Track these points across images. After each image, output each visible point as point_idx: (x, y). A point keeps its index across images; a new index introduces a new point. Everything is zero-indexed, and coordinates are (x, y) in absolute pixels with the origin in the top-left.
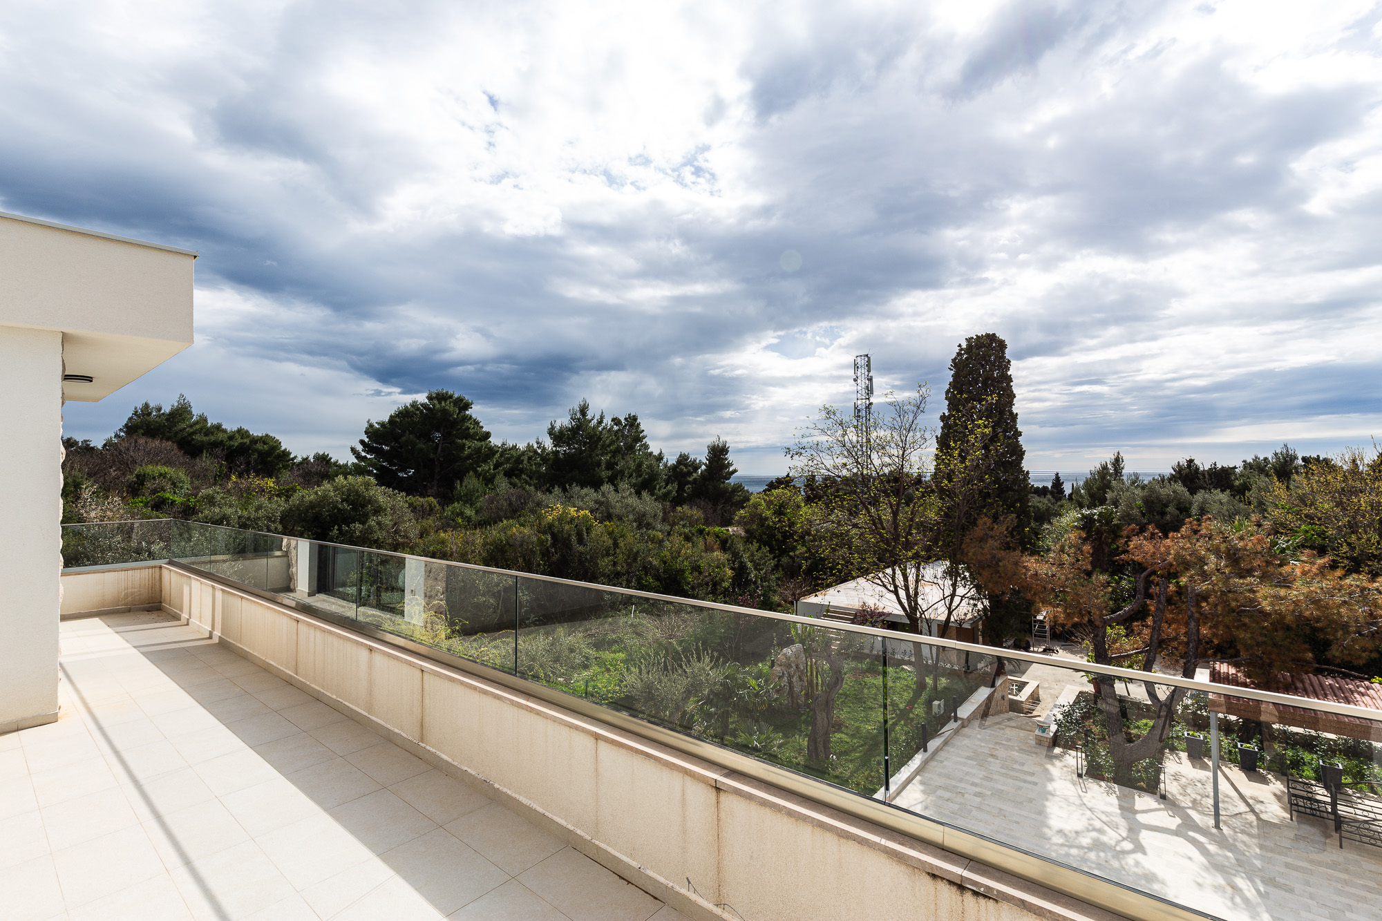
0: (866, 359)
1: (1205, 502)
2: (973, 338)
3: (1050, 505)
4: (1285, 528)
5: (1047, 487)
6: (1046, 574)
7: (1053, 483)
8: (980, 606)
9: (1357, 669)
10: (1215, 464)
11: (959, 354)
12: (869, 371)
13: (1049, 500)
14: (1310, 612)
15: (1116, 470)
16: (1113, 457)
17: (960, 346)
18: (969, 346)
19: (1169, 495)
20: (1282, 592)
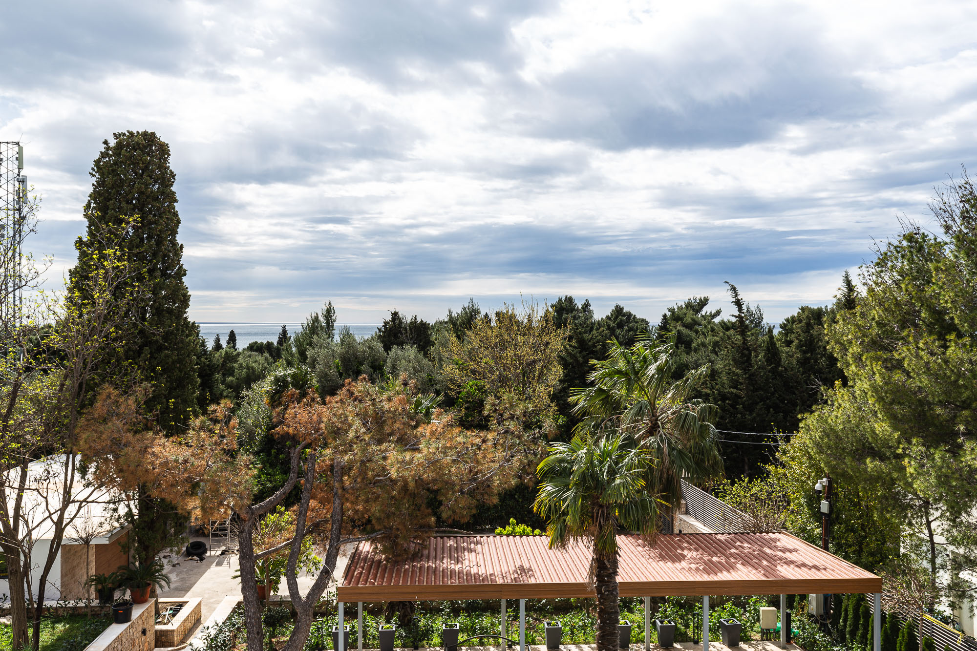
0: (16, 149)
1: (397, 358)
2: (124, 134)
3: (266, 365)
4: (454, 384)
5: (272, 344)
6: (176, 461)
7: (279, 338)
8: (122, 510)
9: (461, 527)
10: (416, 318)
11: (104, 155)
12: (20, 168)
13: (266, 359)
14: (428, 476)
15: (328, 323)
16: (325, 308)
17: (106, 142)
18: (119, 146)
19: (365, 352)
20: (408, 456)
